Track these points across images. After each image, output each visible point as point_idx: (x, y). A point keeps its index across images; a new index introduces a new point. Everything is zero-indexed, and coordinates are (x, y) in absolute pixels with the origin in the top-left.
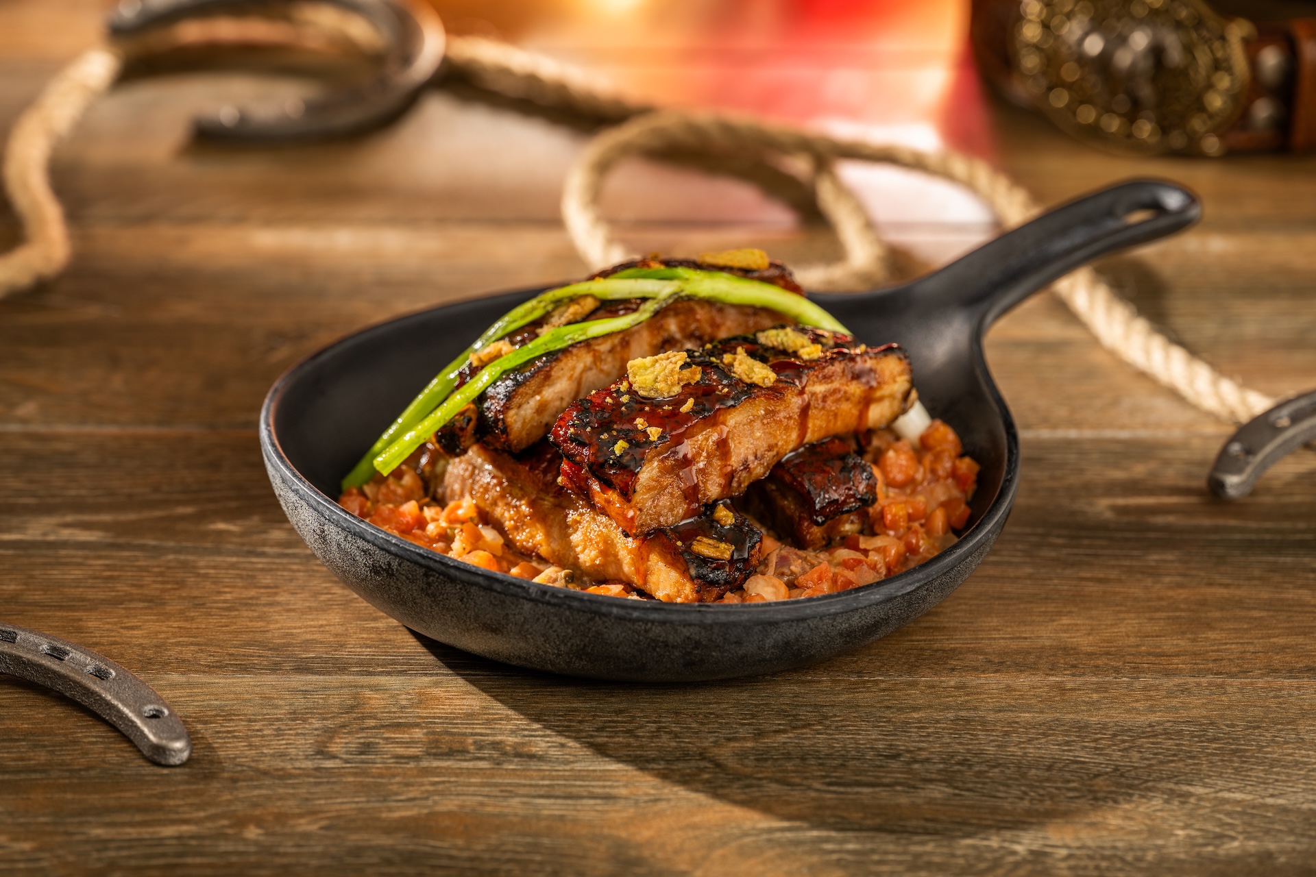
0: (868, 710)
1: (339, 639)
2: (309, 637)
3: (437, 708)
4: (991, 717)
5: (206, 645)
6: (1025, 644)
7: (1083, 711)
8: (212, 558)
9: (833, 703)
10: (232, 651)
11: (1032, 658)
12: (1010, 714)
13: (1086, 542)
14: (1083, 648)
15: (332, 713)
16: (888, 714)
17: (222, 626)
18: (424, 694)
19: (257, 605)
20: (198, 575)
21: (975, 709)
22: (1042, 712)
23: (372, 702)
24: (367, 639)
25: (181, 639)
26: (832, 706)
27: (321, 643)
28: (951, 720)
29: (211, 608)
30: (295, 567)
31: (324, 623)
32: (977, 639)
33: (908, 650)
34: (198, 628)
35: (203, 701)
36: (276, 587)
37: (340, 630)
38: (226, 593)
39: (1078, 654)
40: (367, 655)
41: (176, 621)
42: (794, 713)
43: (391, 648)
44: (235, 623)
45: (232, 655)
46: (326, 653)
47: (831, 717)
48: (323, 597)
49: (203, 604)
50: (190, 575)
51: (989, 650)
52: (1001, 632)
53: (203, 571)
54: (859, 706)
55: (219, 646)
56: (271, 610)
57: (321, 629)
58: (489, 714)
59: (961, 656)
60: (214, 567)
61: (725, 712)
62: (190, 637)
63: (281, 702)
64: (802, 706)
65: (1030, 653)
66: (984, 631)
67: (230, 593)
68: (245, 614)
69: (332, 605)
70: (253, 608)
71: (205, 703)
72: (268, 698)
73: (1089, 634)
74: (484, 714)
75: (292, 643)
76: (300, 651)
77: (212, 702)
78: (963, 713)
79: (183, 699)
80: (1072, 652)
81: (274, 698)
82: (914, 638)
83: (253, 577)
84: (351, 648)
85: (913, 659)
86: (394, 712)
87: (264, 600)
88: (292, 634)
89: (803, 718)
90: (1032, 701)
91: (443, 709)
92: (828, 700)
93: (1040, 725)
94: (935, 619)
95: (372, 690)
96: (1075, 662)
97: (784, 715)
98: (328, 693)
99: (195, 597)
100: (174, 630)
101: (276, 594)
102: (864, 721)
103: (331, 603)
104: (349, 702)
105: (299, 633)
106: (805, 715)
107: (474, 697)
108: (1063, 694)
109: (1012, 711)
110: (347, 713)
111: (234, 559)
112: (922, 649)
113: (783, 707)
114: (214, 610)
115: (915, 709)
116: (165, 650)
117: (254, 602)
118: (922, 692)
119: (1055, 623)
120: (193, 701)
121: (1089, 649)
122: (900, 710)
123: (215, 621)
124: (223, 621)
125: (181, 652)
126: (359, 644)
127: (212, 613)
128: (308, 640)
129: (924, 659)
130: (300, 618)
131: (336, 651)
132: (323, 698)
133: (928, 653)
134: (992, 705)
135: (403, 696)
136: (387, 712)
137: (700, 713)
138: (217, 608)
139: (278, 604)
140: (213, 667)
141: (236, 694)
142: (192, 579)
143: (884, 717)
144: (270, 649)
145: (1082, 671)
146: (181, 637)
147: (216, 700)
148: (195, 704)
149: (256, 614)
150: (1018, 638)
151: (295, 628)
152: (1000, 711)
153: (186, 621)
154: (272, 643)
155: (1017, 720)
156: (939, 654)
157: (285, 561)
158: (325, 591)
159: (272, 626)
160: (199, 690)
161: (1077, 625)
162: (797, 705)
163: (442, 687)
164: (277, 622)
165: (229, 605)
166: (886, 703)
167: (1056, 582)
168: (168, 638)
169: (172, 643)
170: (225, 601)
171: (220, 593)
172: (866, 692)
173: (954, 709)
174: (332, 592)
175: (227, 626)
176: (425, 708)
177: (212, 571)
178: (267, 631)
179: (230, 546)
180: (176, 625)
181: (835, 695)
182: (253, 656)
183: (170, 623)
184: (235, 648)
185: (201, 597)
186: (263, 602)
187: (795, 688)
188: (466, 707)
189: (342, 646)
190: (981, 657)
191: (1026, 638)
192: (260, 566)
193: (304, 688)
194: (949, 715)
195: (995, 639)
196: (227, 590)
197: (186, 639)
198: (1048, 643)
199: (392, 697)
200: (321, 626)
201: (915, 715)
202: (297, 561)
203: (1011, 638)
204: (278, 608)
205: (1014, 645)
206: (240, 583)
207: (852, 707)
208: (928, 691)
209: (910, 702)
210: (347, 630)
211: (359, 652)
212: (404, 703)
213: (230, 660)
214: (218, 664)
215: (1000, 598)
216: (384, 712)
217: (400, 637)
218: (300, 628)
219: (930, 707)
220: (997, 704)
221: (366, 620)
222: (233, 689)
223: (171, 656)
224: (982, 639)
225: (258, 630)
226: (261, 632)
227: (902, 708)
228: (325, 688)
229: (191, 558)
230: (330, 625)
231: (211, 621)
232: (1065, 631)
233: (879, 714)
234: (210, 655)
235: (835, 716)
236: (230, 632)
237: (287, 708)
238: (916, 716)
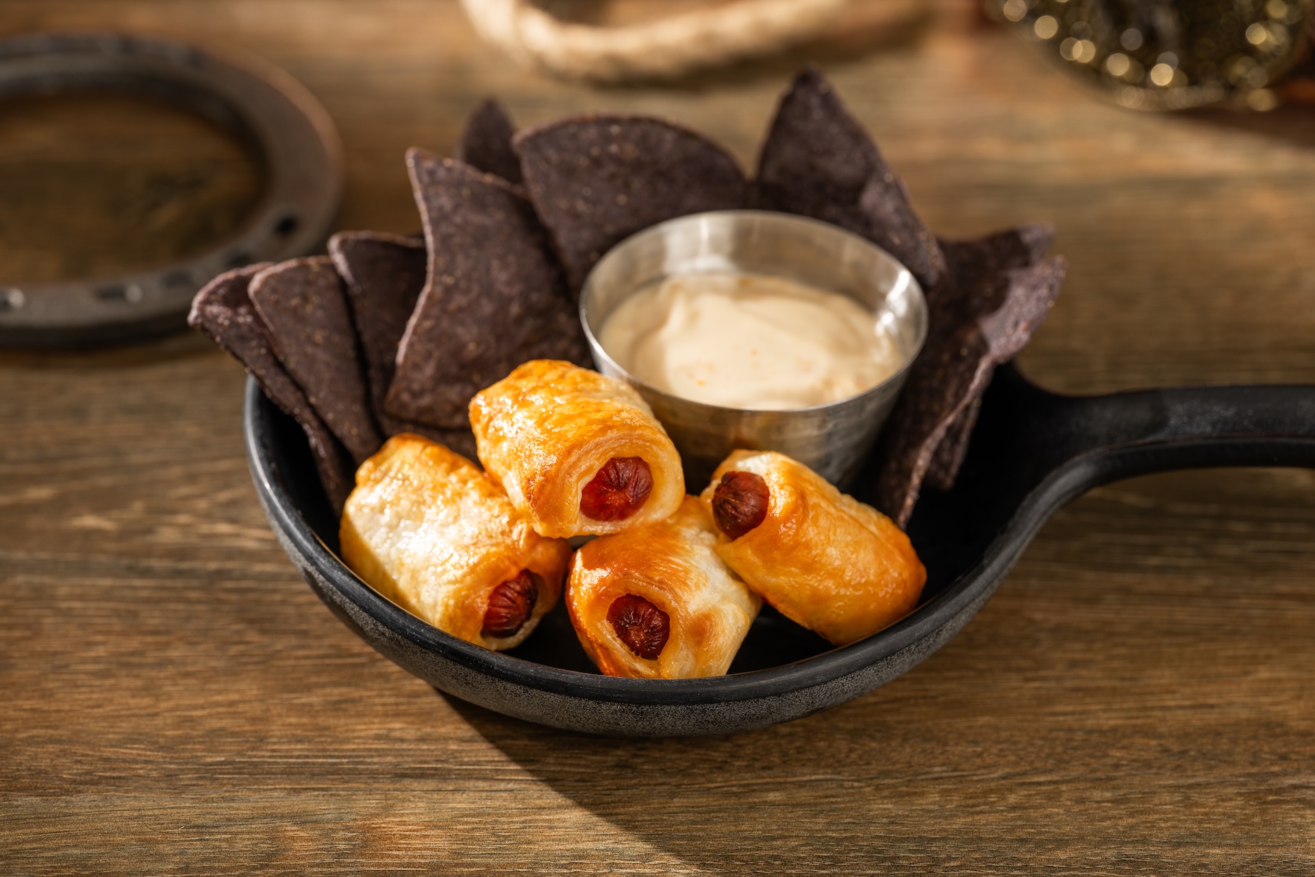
0: (995, 846)
1: (258, 728)
2: (215, 724)
3: (389, 856)
4: (1168, 855)
5: (70, 742)
6: (1212, 717)
7: (1295, 842)
8: (77, 580)
9: (944, 834)
10: (108, 752)
11: (1224, 744)
12: (1193, 849)
13: (1278, 528)
14: (1294, 724)
15: (240, 867)
16: (1023, 853)
17: (92, 707)
18: (370, 829)
19: (140, 666)
20: (59, 612)
21: (1144, 841)
22: (1237, 846)
23: (297, 845)
24: (297, 726)
25: (35, 732)
26: (944, 839)
27: (233, 734)
28: (1113, 864)
29: (78, 673)
30: (193, 595)
31: (236, 697)
32: (1145, 709)
33: (1050, 731)
34: (58, 711)
35: (56, 850)
36: (168, 632)
37: (256, 709)
38: (96, 644)
39: (1286, 734)
40: (298, 757)
41: (28, 699)
42: (892, 854)
43: (331, 743)
44: (111, 701)
45: (107, 760)
46: (240, 754)
47: (944, 860)
48: (234, 650)
49: (66, 666)
50: (47, 612)
51: (1163, 729)
52: (1178, 696)
53: (64, 605)
54: (981, 839)
55: (88, 743)
56: (162, 675)
57: (232, 709)
58: (462, 865)
59: (1125, 742)
60: (81, 598)
61: (795, 854)
62: (48, 727)
63: (167, 849)
64: (902, 840)
65: (1219, 734)
66: (1152, 693)
67: (103, 644)
68: (125, 682)
69: (246, 664)
70: (136, 672)
71: (59, 853)
72: (149, 841)
73: (1299, 697)
74: (457, 865)
75: (192, 737)
76: (203, 750)
77: (70, 851)
78: (1128, 850)
79: (28, 846)
80: (1278, 730)
81: (158, 842)
82: (1059, 708)
83: (135, 614)
84: (274, 743)
85: (1059, 749)
86: (329, 865)
87: (151, 657)
88: (191, 720)
89: (905, 863)
90: (1223, 825)
91: (397, 856)
92: (937, 827)
93: (1238, 871)
94: (1084, 673)
95: (296, 824)
96: (1284, 750)
97: (878, 858)
98: (234, 829)
99: (55, 654)
100: (25, 715)
101: (167, 645)
102: (990, 867)
103: (244, 660)
104: (264, 847)
105: (201, 717)
106: (908, 858)
107: (440, 832)
108: (1264, 812)
109: (1195, 844)
110: (262, 867)
111: (107, 582)
112: (1070, 730)
113: (876, 843)
114: (82, 677)
115: (1061, 843)
116: (13, 753)
117: (136, 660)
118: (1068, 811)
119: (1250, 678)
120: (44, 849)
121: (1302, 725)
122: (1040, 844)
123: (83, 697)
124: (95, 696)
125: (35, 757)
126: (286, 736)
127: (80, 683)
128: (214, 731)
129: (1075, 748)
130: (202, 690)
131: (253, 749)
132: (227, 840)
133: (1079, 736)
134: (1167, 833)
135: (341, 834)
136: (318, 865)
137: (760, 858)
138: (86, 673)
139: (171, 662)
140: (81, 783)
141: (104, 834)
142: (49, 620)
143: (1019, 860)
144: (161, 748)
145: (1296, 765)
146: (35, 727)
147: (75, 846)
148: (46, 854)
149: (139, 683)
150: (1202, 706)
151: (196, 707)
152: (1179, 845)
153: (42, 697)
154: (163, 736)
155: (1205, 861)
156: (1095, 738)
157: (179, 583)
158: (236, 638)
159: (164, 705)
160: (52, 829)
161: (1280, 680)
162: (896, 840)
163: (394, 816)
164: (170, 697)
165: (101, 667)
166: (1020, 833)
167: (1244, 601)
168: (16, 731)
169: (22, 740)
170: (96, 660)
171: (90, 645)
172: (989, 812)
173: (1115, 843)
174: (248, 639)
175: (98, 706)
176: (373, 856)
177: (77, 605)
178: (156, 714)
179: (102, 559)
180: (27, 704)
181: (946, 818)
182: (137, 762)
183: (20, 703)
184: (112, 746)
185: (63, 653)
186: (150, 660)
187: (890, 806)
188: (429, 853)
189: (262, 739)
190: (1153, 743)
191: (1212, 706)
192: (144, 594)
193: (200, 822)
194: (1109, 853)
195: (1168, 708)
196: (99, 638)
197: (42, 732)
198: (1244, 714)
199: (327, 835)
200: (232, 704)
201: (1062, 855)
202: (195, 583)
203: (1193, 707)
204: (171, 670)
205: (1197, 719)
206: (117, 624)
207: (971, 841)
208: (1076, 809)
209: (1053, 829)
210: (268, 710)
211: (287, 751)
212: (342, 846)
213: (105, 770)
214: (88, 777)
215: (1170, 633)
216: (312, 866)
217: (342, 721)
218: (202, 707)
219: (1081, 838)
220: (1174, 831)
221: (294, 691)
222: (99, 825)
223: (21, 764)
224: (1152, 708)
225: (143, 712)
226: (148, 715)
227: (1041, 841)
228: (229, 820)
229: (48, 580)
230: (244, 702)
231: (77, 696)
232: (1266, 693)
233: (1011, 854)
234: (77, 762)
235: (949, 858)
236: (105, 718)
237: (177, 859)
238: (1063, 857)
